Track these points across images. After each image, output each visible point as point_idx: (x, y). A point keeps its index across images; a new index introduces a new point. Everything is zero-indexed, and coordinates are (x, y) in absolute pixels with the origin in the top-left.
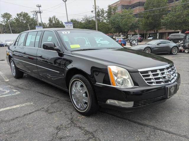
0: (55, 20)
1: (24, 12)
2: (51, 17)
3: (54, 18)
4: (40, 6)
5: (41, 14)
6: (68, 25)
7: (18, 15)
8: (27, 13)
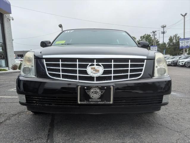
0: (176, 39)
1: (147, 34)
2: (172, 36)
3: (176, 37)
4: (165, 27)
5: (164, 34)
6: (184, 41)
7: (141, 37)
8: (150, 35)
